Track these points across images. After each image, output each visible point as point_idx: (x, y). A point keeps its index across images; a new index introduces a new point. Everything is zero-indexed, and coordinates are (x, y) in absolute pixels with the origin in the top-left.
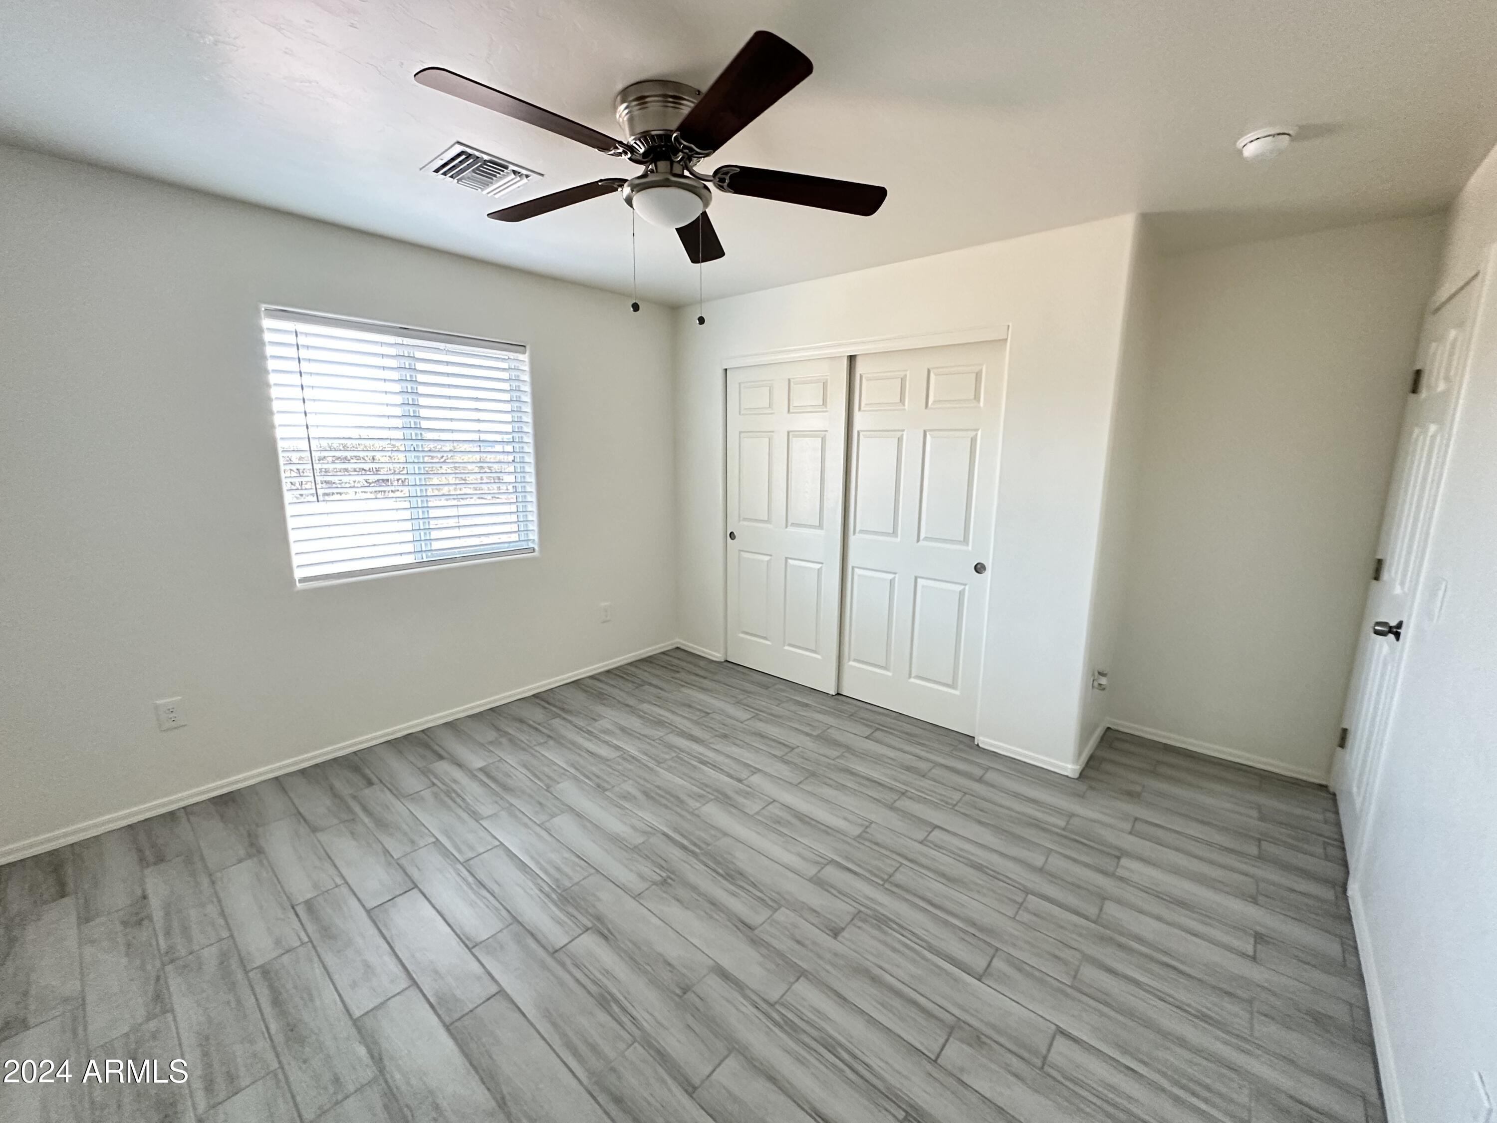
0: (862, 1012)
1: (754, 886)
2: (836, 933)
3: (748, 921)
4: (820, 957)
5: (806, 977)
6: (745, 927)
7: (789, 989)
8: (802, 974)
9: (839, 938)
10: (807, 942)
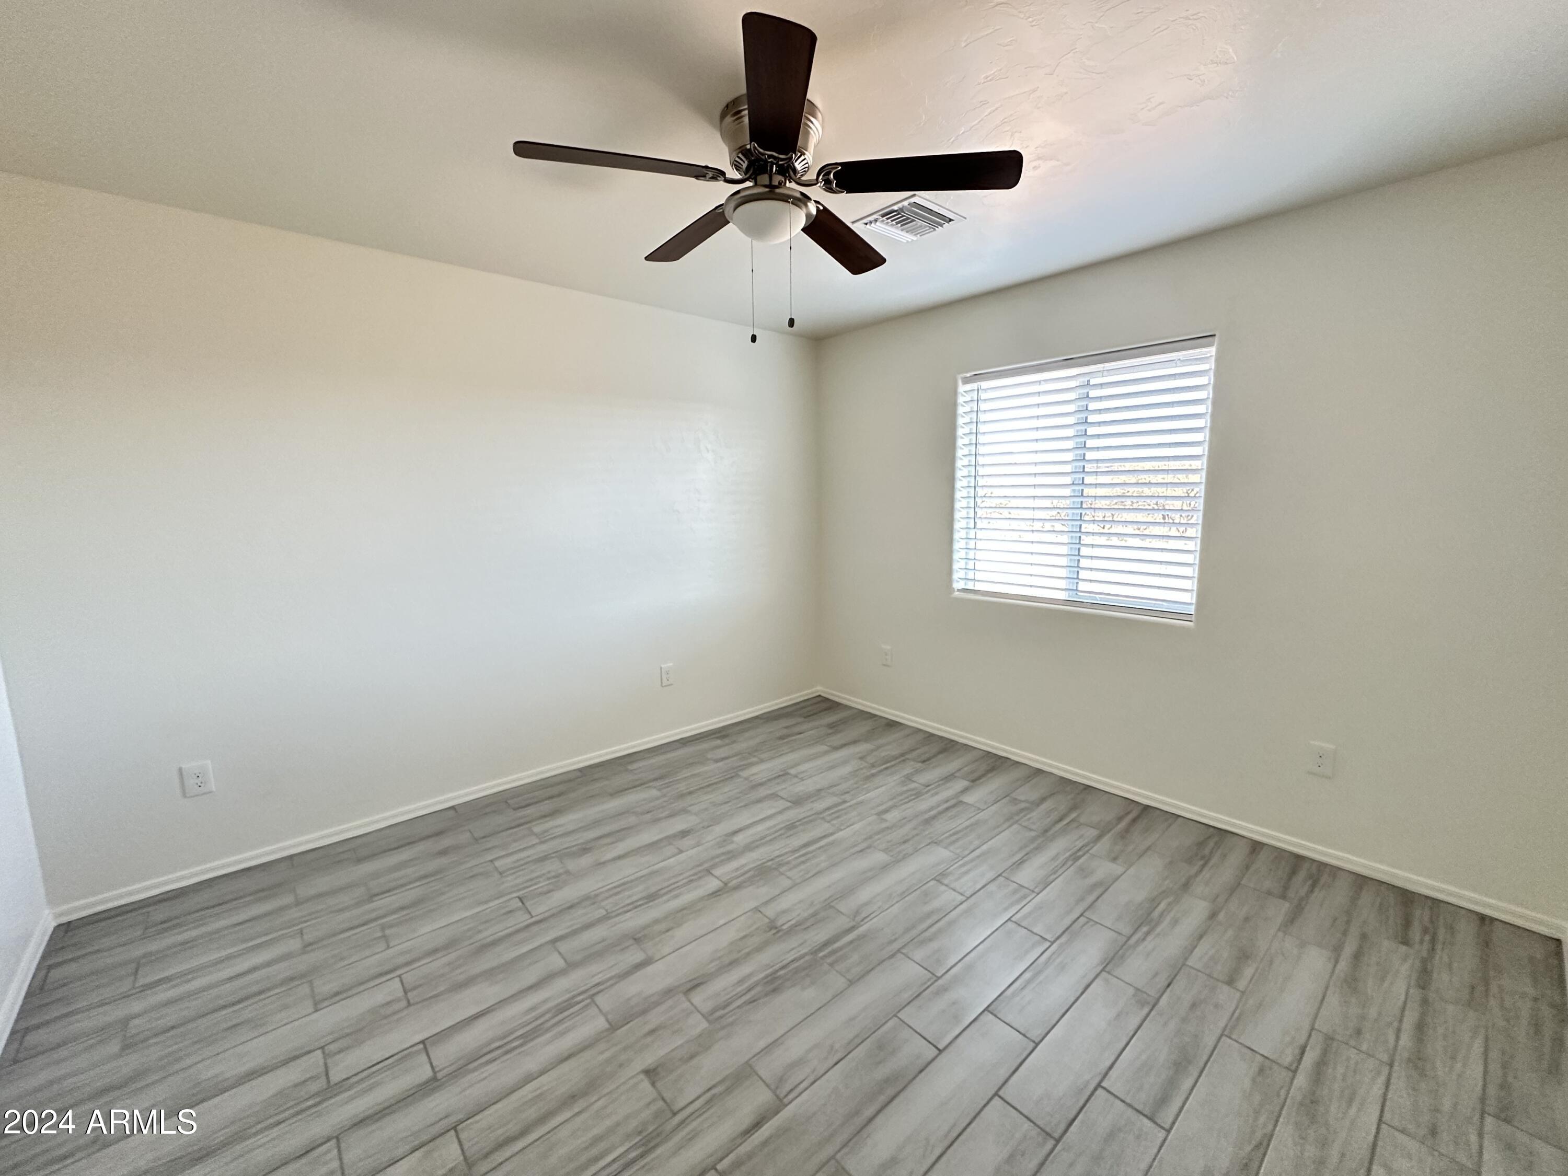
0: (542, 1073)
1: (752, 1001)
2: (651, 1073)
3: (699, 989)
4: (625, 1049)
5: (607, 1030)
6: (694, 985)
7: (600, 1010)
8: (613, 1027)
9: (642, 1076)
10: (649, 1039)
